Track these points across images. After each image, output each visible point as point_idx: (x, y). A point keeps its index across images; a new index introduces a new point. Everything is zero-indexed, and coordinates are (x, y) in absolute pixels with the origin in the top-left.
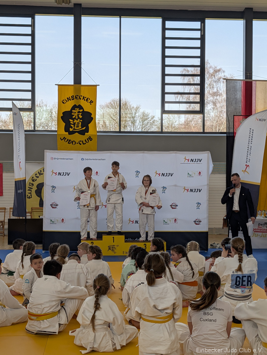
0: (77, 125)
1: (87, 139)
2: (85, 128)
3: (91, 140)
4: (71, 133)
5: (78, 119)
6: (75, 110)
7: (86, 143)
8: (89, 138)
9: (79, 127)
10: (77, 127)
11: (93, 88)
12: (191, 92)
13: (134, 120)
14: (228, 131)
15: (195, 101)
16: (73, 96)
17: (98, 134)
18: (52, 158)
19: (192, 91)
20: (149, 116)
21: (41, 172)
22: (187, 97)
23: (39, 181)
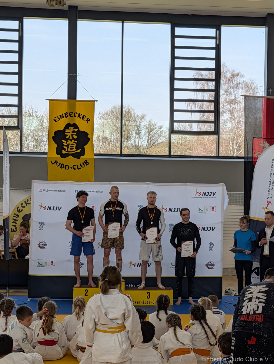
0: (70, 147)
1: (83, 163)
2: (80, 150)
3: (87, 165)
4: (63, 156)
5: (72, 139)
6: (69, 129)
7: (82, 168)
8: (84, 162)
9: (73, 149)
10: (70, 149)
11: (91, 103)
12: (204, 99)
13: (139, 130)
14: (246, 156)
15: (210, 109)
16: (67, 113)
17: (95, 157)
18: (40, 190)
19: (206, 98)
20: (156, 126)
21: (28, 201)
22: (200, 105)
23: (25, 212)
